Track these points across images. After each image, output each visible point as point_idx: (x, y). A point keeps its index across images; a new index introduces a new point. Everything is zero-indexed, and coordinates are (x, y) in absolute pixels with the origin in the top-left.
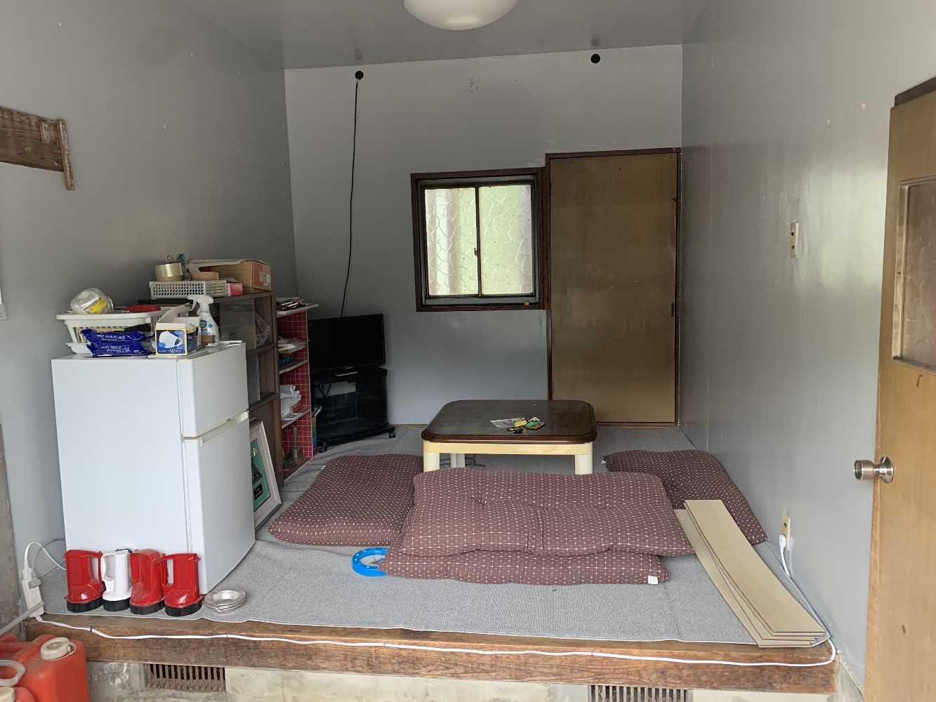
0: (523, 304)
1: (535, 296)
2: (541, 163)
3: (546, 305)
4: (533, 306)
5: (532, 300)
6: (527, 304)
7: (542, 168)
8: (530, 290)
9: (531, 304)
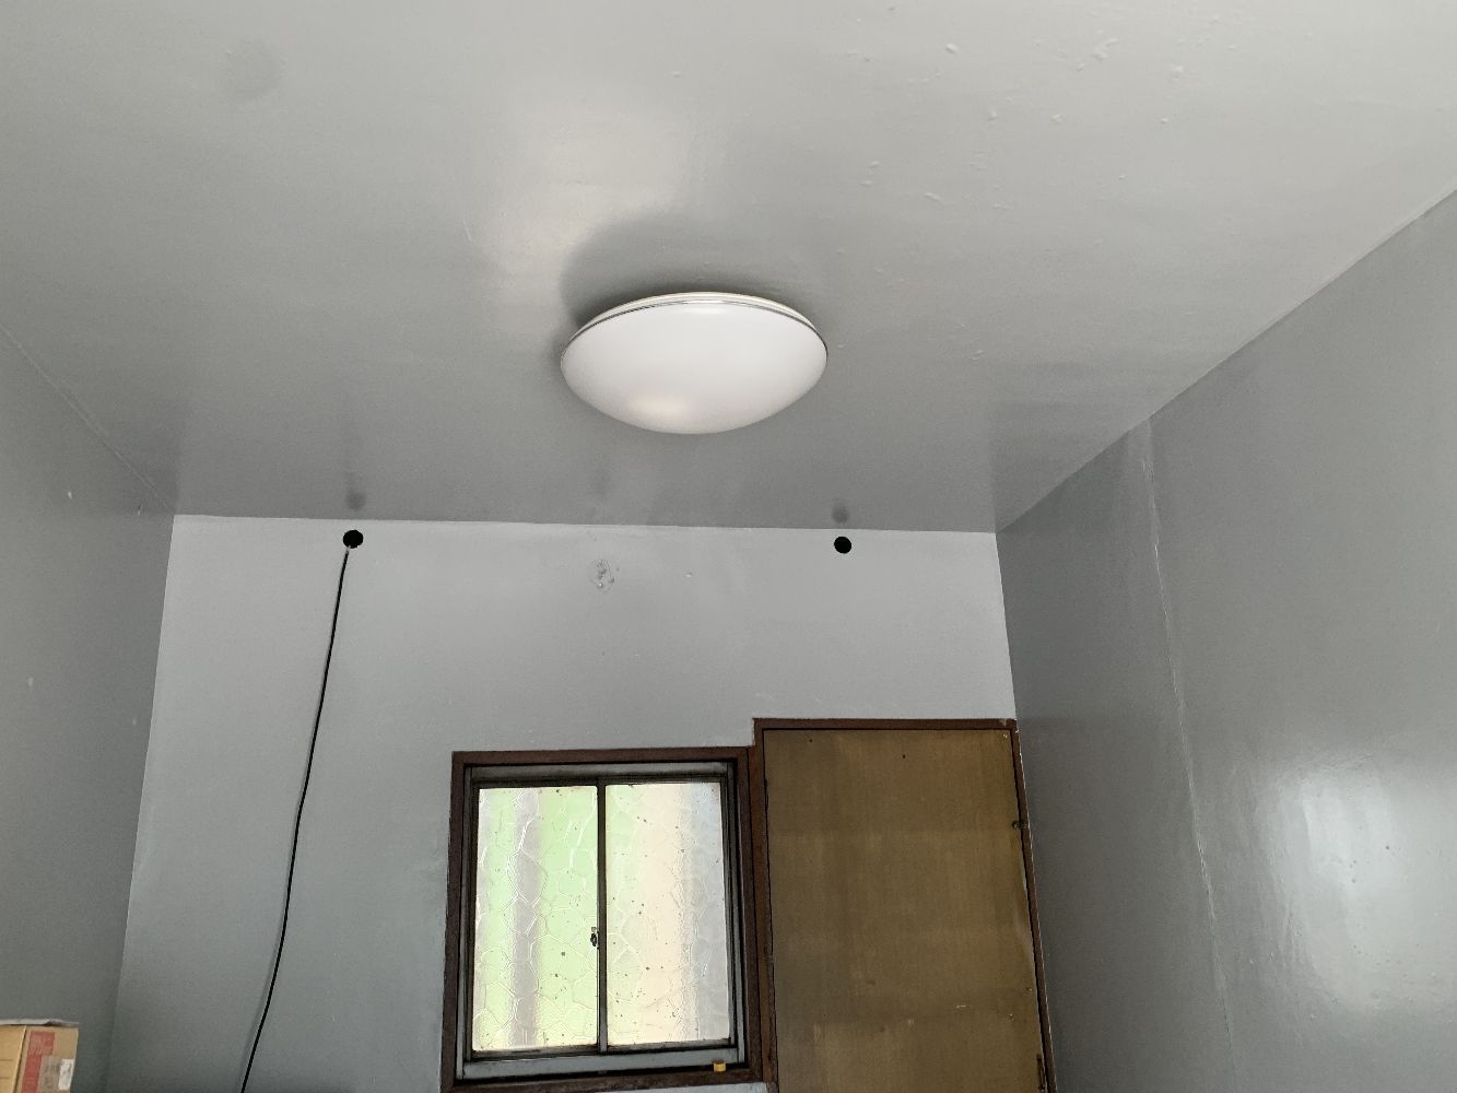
0: (710, 1067)
1: (736, 1046)
2: (745, 737)
3: (767, 1072)
4: (737, 1073)
5: (729, 1056)
6: (720, 1068)
7: (747, 749)
8: (722, 1031)
9: (729, 1066)
